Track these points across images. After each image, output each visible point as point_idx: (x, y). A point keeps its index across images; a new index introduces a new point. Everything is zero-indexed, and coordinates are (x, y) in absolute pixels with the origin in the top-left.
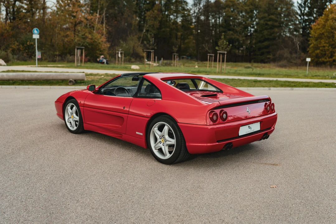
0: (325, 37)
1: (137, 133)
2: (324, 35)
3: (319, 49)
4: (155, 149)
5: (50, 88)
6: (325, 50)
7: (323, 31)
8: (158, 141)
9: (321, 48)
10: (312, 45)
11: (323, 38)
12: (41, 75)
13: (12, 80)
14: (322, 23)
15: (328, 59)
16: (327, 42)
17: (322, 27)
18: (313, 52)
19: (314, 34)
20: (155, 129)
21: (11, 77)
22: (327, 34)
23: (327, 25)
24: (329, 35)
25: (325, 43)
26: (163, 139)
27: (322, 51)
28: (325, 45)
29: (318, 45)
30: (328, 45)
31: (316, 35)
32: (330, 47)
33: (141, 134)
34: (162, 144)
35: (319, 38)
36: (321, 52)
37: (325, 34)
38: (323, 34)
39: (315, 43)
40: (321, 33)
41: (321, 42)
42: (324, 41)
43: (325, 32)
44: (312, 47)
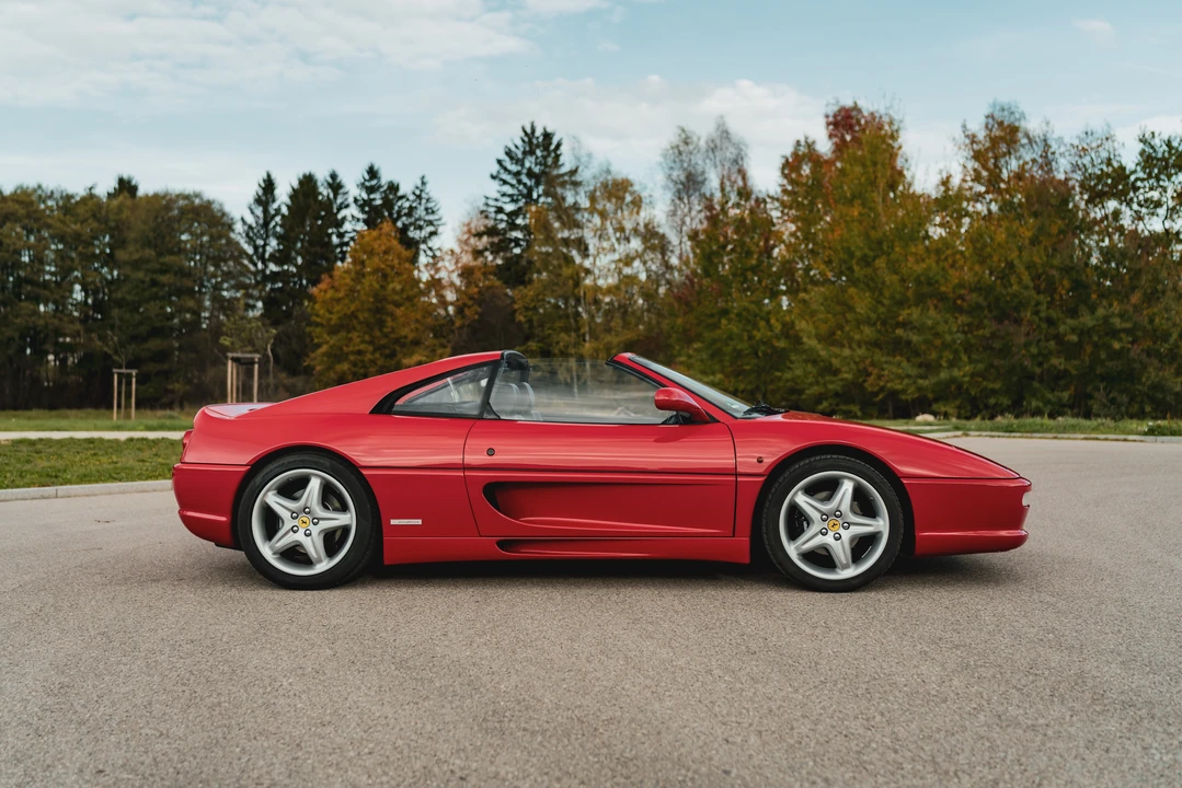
0: (360, 323)
2: (356, 317)
3: (346, 359)
6: (362, 361)
7: (353, 308)
9: (352, 358)
10: (324, 348)
11: (354, 329)
14: (347, 284)
16: (367, 338)
17: (347, 295)
18: (329, 368)
19: (327, 315)
22: (366, 315)
23: (363, 288)
24: (372, 320)
25: (362, 342)
27: (355, 365)
28: (362, 347)
29: (341, 348)
30: (371, 348)
31: (334, 319)
32: (377, 355)
35: (344, 325)
36: (354, 369)
37: (361, 317)
38: (354, 315)
39: (332, 342)
40: (349, 312)
41: (351, 339)
42: (359, 337)
43: (358, 310)
44: (324, 354)
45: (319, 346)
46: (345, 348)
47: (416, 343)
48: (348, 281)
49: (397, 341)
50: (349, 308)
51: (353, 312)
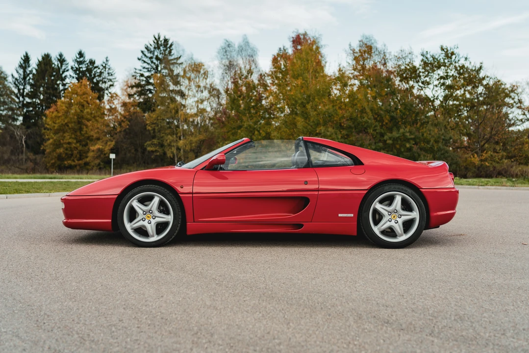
0: (70, 129)
1: (340, 215)
2: (68, 126)
3: (62, 147)
6: (70, 148)
7: (66, 121)
9: (65, 146)
10: (51, 140)
11: (67, 131)
14: (63, 110)
15: (76, 162)
16: (73, 136)
17: (63, 115)
18: (54, 151)
19: (53, 124)
22: (73, 125)
23: (72, 111)
24: (76, 127)
25: (71, 138)
27: (67, 149)
28: (70, 141)
30: (75, 141)
31: (56, 126)
32: (78, 145)
33: (351, 215)
35: (61, 130)
36: (66, 152)
37: (70, 126)
38: (67, 125)
39: (55, 138)
40: (64, 123)
41: (65, 137)
42: (69, 135)
43: (68, 122)
44: (51, 144)
45: (49, 139)
46: (61, 141)
47: (98, 139)
48: (64, 107)
49: (88, 138)
50: (64, 121)
51: (66, 123)
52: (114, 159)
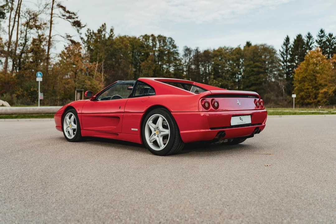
0: (308, 80)
1: (132, 129)
2: (307, 78)
3: (303, 91)
4: (150, 142)
5: (51, 120)
6: (309, 91)
7: (305, 75)
8: (153, 133)
9: (305, 91)
10: (296, 88)
11: (306, 81)
12: (43, 109)
13: (15, 114)
14: (304, 68)
15: (312, 100)
16: (310, 84)
17: (304, 71)
19: (298, 78)
20: (150, 123)
21: (15, 111)
22: (310, 77)
23: (309, 69)
24: (312, 78)
25: (308, 85)
26: (157, 131)
27: (306, 93)
28: (308, 87)
29: (302, 88)
30: (311, 87)
31: (300, 79)
32: (313, 89)
33: (137, 130)
34: (157, 135)
35: (303, 80)
36: (306, 94)
37: (308, 77)
38: (306, 77)
39: (299, 86)
40: (304, 76)
41: (305, 85)
42: (307, 84)
43: (307, 75)
44: (297, 89)
46: (303, 88)
47: (326, 85)
48: (304, 67)
49: (321, 85)
50: (304, 75)
51: (305, 77)
52: (295, 98)
